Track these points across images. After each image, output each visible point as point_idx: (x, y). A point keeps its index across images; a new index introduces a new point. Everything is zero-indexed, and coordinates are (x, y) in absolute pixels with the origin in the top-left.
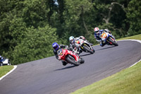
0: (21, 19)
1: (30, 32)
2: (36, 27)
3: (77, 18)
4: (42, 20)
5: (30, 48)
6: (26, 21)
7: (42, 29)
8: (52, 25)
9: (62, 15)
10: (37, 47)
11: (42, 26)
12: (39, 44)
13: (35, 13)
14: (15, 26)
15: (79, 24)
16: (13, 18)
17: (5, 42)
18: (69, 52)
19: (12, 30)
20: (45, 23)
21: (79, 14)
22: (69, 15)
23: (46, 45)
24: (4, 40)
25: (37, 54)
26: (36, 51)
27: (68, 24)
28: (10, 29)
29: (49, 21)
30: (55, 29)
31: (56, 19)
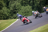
0: (20, 3)
1: (23, 8)
2: (25, 6)
3: (39, 3)
4: (27, 4)
5: (23, 13)
6: (21, 4)
7: (27, 7)
8: (30, 5)
9: (34, 2)
10: (25, 13)
11: (27, 6)
12: (26, 12)
13: (24, 1)
14: (18, 6)
15: (40, 5)
16: (17, 3)
17: (14, 11)
18: (25, 19)
19: (17, 7)
20: (28, 5)
21: (40, 1)
22: (36, 2)
23: (28, 12)
24: (14, 10)
25: (25, 15)
26: (25, 14)
27: (36, 5)
28: (16, 7)
29: (29, 4)
30: (31, 7)
31: (32, 3)
